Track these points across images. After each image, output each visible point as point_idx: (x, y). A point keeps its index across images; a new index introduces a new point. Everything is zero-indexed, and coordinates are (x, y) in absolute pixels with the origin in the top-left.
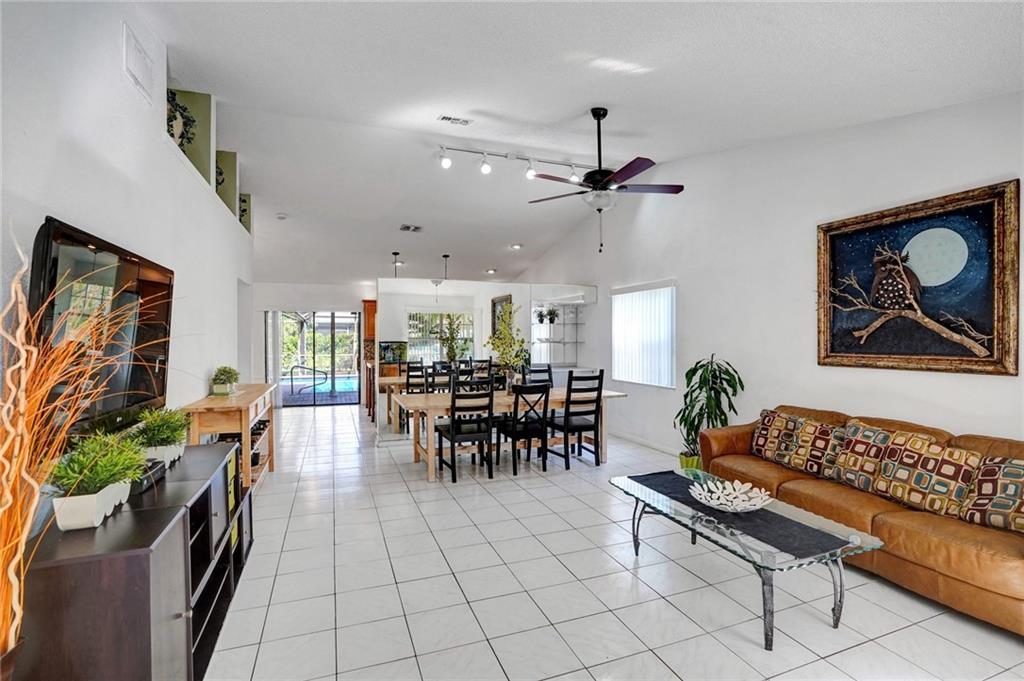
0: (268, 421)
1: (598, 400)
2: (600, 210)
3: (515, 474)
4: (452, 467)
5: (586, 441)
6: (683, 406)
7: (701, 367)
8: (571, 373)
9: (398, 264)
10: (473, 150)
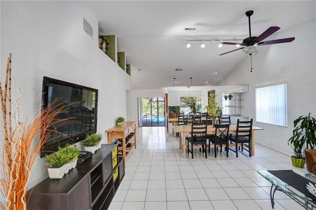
0: (134, 133)
1: (250, 131)
2: (251, 54)
3: (216, 157)
4: (192, 153)
5: (245, 146)
6: (293, 136)
7: (302, 119)
8: (238, 120)
9: (176, 82)
10: (198, 40)
